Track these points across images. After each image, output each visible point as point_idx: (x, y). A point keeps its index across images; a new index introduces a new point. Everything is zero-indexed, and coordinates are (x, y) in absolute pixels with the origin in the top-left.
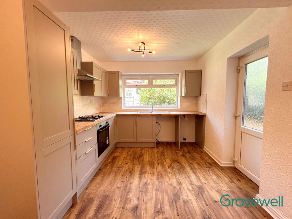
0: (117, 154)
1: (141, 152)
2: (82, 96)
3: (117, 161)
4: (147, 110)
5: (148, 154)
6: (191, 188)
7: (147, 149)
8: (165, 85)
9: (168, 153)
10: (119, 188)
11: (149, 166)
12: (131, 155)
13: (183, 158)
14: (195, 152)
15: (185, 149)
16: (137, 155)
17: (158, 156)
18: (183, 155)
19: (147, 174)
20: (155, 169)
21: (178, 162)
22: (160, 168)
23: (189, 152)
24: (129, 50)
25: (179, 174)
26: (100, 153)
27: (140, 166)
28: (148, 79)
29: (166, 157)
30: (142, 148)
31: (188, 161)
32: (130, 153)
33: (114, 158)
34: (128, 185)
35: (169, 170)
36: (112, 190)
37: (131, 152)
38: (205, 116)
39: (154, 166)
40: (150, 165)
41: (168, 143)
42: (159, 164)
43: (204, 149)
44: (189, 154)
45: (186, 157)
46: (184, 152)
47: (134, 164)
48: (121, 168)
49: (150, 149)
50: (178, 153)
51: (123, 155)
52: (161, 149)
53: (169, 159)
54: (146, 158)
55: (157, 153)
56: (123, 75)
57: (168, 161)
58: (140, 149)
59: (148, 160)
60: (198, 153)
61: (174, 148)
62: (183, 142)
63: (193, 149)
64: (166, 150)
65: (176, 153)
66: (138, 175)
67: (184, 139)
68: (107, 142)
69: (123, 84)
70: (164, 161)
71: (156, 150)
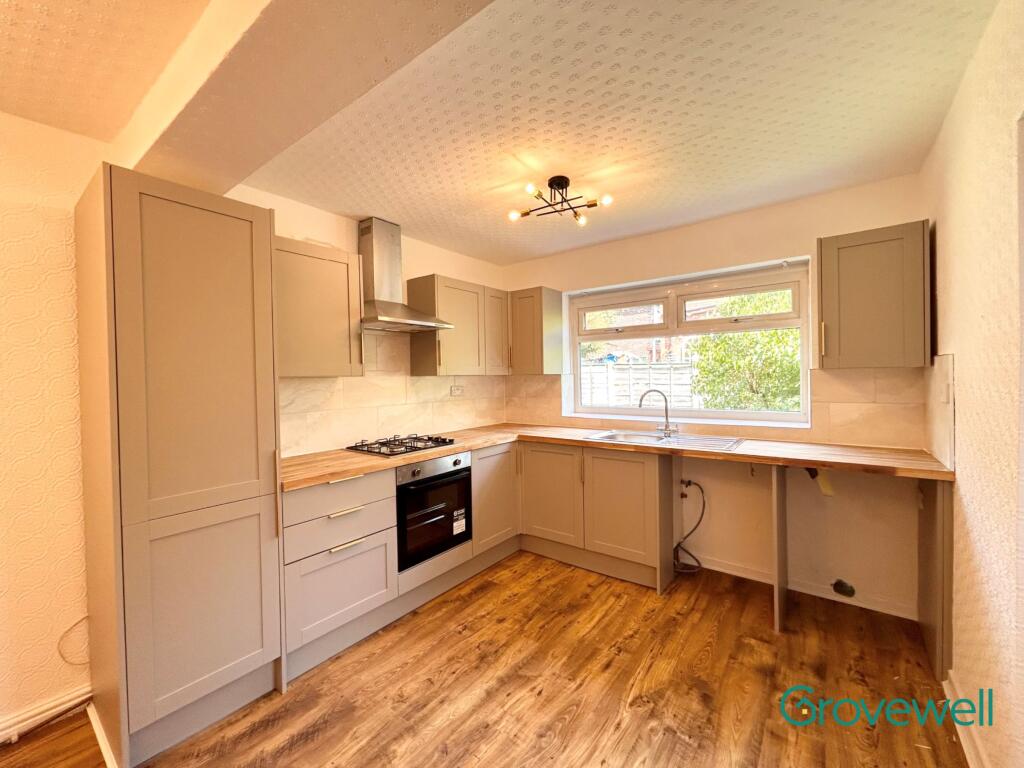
0: (504, 575)
1: (588, 590)
2: (414, 378)
3: (481, 601)
5: (606, 607)
7: (618, 588)
8: (736, 321)
9: (697, 637)
10: (401, 699)
11: (564, 659)
12: (543, 593)
13: (753, 689)
14: (863, 678)
15: (812, 644)
16: (564, 602)
17: (635, 633)
18: (769, 673)
19: (528, 689)
20: (573, 685)
21: (706, 699)
22: (595, 686)
23: (820, 671)
24: (514, 216)
25: (657, 758)
26: (406, 560)
27: (532, 646)
28: (664, 300)
29: (671, 646)
30: (607, 578)
32: (543, 586)
33: (484, 588)
34: (431, 706)
35: (626, 714)
36: (380, 696)
37: (553, 582)
38: (951, 484)
39: (581, 667)
40: (570, 658)
41: (742, 589)
42: (610, 670)
43: (945, 684)
44: (812, 679)
45: (775, 687)
46: (789, 660)
47: (521, 631)
48: (471, 629)
49: (632, 590)
50: (752, 650)
51: (518, 586)
52: (680, 602)
53: (673, 662)
54: (584, 626)
55: (646, 619)
56: (572, 298)
57: (664, 669)
58: (593, 579)
59: (581, 634)
60: (877, 695)
61: (749, 618)
62: (835, 603)
63: (861, 658)
64: (696, 616)
65: (740, 646)
66: (493, 683)
67: (840, 587)
68: (459, 527)
69: (572, 329)
70: (645, 662)
71: (652, 602)
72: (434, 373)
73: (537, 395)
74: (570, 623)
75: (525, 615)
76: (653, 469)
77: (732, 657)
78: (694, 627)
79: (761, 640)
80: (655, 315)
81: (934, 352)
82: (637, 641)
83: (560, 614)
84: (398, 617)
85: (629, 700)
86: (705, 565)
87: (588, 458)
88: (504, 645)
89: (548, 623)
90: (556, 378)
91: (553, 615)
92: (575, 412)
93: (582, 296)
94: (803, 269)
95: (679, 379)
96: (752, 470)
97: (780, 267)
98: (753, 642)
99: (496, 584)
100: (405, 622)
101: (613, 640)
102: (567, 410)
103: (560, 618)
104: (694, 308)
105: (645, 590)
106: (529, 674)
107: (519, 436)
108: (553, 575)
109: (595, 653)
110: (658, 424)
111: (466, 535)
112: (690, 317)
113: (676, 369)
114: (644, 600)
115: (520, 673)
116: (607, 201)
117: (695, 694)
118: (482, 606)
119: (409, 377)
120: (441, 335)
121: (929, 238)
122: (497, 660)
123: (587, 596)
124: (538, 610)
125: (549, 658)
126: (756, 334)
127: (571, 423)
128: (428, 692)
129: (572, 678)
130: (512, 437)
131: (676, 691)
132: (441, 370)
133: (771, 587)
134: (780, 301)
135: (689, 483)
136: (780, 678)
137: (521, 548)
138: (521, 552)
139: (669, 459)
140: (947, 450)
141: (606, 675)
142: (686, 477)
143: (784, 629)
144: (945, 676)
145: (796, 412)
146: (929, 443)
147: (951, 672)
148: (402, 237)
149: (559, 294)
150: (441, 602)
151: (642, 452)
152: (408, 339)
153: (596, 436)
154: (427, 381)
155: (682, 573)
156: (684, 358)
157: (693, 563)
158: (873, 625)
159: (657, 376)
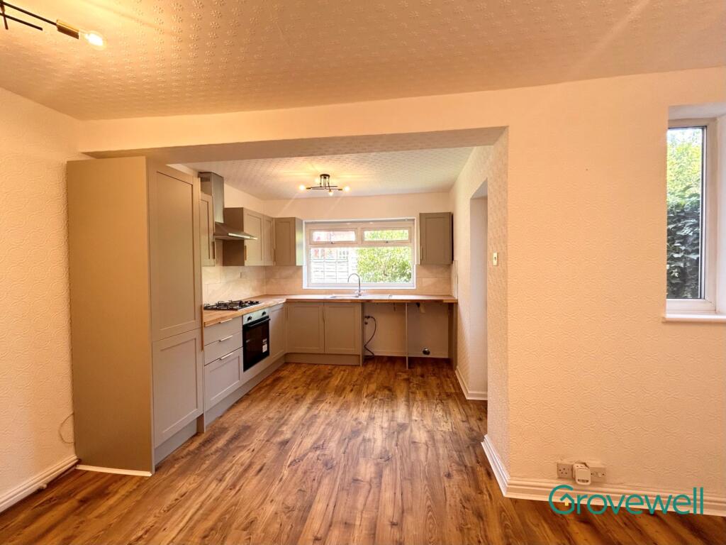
0: (285, 373)
1: (330, 371)
2: (226, 267)
3: (280, 384)
4: (349, 292)
5: (341, 375)
6: (386, 425)
7: (344, 368)
8: (387, 242)
9: (381, 376)
10: (269, 419)
11: (333, 393)
12: (309, 376)
13: (403, 385)
14: (434, 375)
15: (419, 370)
16: (321, 376)
17: (357, 380)
18: (408, 381)
19: (324, 403)
20: (342, 398)
21: (390, 390)
22: (350, 397)
23: (422, 376)
24: (302, 188)
25: (380, 406)
26: (247, 365)
27: (316, 393)
28: (355, 229)
29: (372, 380)
30: (336, 366)
31: (410, 388)
32: (308, 373)
33: (278, 379)
34: (286, 417)
35: (365, 400)
36: (259, 420)
37: (311, 371)
38: (457, 303)
39: (342, 393)
40: (335, 391)
41: (392, 360)
43: (456, 372)
44: (421, 378)
45: (410, 383)
46: (413, 375)
47: (308, 389)
48: (283, 393)
49: (350, 368)
50: (400, 375)
51: (293, 377)
52: (370, 368)
53: (375, 384)
54: (335, 382)
55: (359, 375)
56: (306, 223)
57: (373, 387)
58: (329, 367)
59: (336, 384)
60: (439, 378)
61: (397, 367)
62: (425, 358)
63: (434, 370)
64: (379, 371)
65: (396, 375)
66: (308, 405)
67: (425, 352)
68: (265, 348)
70: (365, 386)
71: (360, 369)
72: (243, 264)
75: (306, 384)
77: (394, 378)
78: (379, 373)
79: (403, 372)
81: (453, 259)
82: (359, 382)
84: (240, 398)
85: (365, 396)
86: (376, 354)
87: (327, 306)
88: (304, 394)
89: (318, 384)
90: (301, 267)
91: (319, 381)
92: (308, 287)
93: (311, 223)
94: (412, 222)
96: (395, 308)
97: (404, 220)
98: (400, 373)
99: (282, 377)
100: (246, 398)
101: (349, 383)
102: (305, 287)
103: (323, 381)
104: (368, 235)
105: (355, 366)
106: (321, 399)
107: (287, 300)
108: (310, 369)
109: (344, 388)
111: (267, 353)
112: (367, 239)
114: (356, 369)
115: (317, 400)
117: (386, 390)
118: (283, 385)
119: (222, 267)
120: (247, 243)
121: (451, 219)
122: (304, 399)
123: (330, 373)
124: (311, 381)
125: (327, 393)
127: (308, 292)
128: (281, 414)
129: (341, 396)
130: (283, 300)
131: (379, 391)
132: (246, 263)
133: (405, 357)
135: (369, 317)
136: (411, 380)
137: (287, 360)
138: (287, 364)
140: (456, 293)
141: (353, 392)
142: (367, 315)
143: (409, 368)
144: (456, 369)
146: (451, 292)
147: (458, 367)
149: (302, 221)
150: (258, 388)
151: (353, 302)
152: (221, 243)
155: (369, 359)
157: (370, 354)
158: (436, 361)
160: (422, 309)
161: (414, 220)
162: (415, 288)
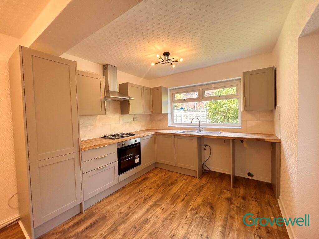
0: (151, 175)
1: (177, 178)
3: (144, 183)
5: (182, 183)
7: (186, 177)
9: (209, 190)
10: (121, 213)
11: (170, 199)
12: (163, 180)
13: (225, 204)
14: (256, 200)
15: (242, 191)
16: (170, 182)
17: (191, 190)
18: (229, 200)
19: (159, 208)
20: (173, 206)
21: (212, 208)
22: (179, 206)
23: (244, 198)
24: (153, 64)
25: (198, 226)
26: (121, 171)
27: (160, 195)
29: (201, 193)
30: (182, 175)
31: (229, 210)
33: (145, 179)
34: (130, 215)
35: (189, 214)
36: (114, 213)
37: (166, 176)
38: (280, 143)
39: (175, 201)
40: (172, 198)
41: (222, 176)
42: (184, 201)
43: (278, 200)
44: (242, 201)
45: (231, 203)
46: (236, 196)
47: (157, 191)
48: (141, 191)
49: (190, 178)
50: (225, 193)
51: (156, 178)
52: (204, 181)
53: (202, 198)
54: (176, 189)
55: (194, 186)
56: (170, 90)
57: (199, 200)
58: (178, 175)
59: (175, 191)
60: (260, 204)
61: (224, 184)
62: (248, 179)
63: (255, 194)
64: (209, 185)
65: (221, 192)
66: (149, 207)
67: (249, 174)
68: (137, 161)
69: (171, 100)
70: (194, 199)
71: (196, 181)
72: (128, 113)
73: (160, 120)
74: (172, 188)
75: (158, 187)
76: (196, 142)
77: (219, 196)
78: (208, 187)
79: (227, 190)
80: (196, 95)
81: (276, 105)
82: (191, 192)
83: (168, 186)
84: (119, 189)
85: (190, 210)
86: (211, 170)
87: (176, 138)
88: (152, 196)
89: (165, 188)
90: (166, 115)
91: (166, 186)
92: (172, 125)
93: (173, 89)
94: (239, 81)
95: (203, 115)
96: (225, 141)
97: (232, 80)
98: (225, 191)
99: (149, 178)
100: (121, 190)
101: (184, 192)
102: (169, 124)
103: (169, 187)
104: (207, 93)
105: (193, 177)
106: (160, 204)
107: (155, 133)
108: (166, 174)
109: (179, 197)
110: (197, 128)
111: (139, 163)
112: (206, 96)
113: (202, 112)
114: (193, 180)
115: (157, 203)
116: (181, 60)
117: (209, 207)
118: (145, 184)
119: (120, 115)
120: (130, 102)
121: (274, 72)
122: (150, 200)
123: (176, 180)
124: (162, 185)
125: (166, 199)
126: (226, 101)
127: (171, 128)
128: (129, 211)
129: (173, 204)
130: (153, 133)
131: (203, 206)
132: (130, 113)
133: (230, 175)
134: (232, 91)
135: (206, 145)
136: (233, 201)
137: (156, 167)
138: (156, 168)
139: (200, 138)
140: (279, 133)
141: (183, 203)
142: (205, 144)
143: (234, 187)
144: (278, 198)
145: (237, 124)
146: (274, 132)
147: (280, 196)
148: (117, 71)
149: (167, 89)
150: (132, 184)
151: (192, 136)
152: (120, 102)
153: (178, 132)
154: (126, 116)
155: (205, 172)
156: (204, 108)
157: (208, 169)
158: (259, 185)
159: (197, 114)
160: (245, 145)
161: (240, 79)
162: (241, 128)
